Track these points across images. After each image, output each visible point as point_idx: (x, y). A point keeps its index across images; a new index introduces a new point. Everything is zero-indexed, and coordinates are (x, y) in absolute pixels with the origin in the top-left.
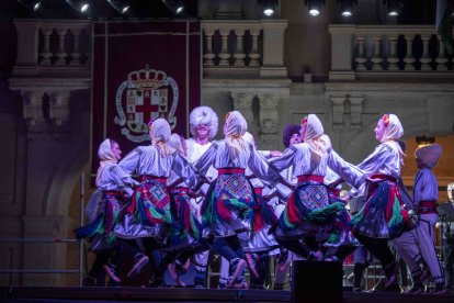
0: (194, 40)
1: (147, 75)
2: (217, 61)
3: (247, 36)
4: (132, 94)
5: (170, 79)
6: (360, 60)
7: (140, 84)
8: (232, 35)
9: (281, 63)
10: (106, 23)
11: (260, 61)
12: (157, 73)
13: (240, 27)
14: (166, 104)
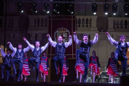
0: (74, 21)
1: (62, 30)
2: (79, 26)
3: (87, 20)
4: (58, 34)
5: (68, 30)
6: (116, 26)
7: (60, 32)
8: (83, 19)
9: (96, 26)
10: (52, 16)
11: (91, 26)
12: (65, 29)
13: (85, 18)
14: (67, 37)
